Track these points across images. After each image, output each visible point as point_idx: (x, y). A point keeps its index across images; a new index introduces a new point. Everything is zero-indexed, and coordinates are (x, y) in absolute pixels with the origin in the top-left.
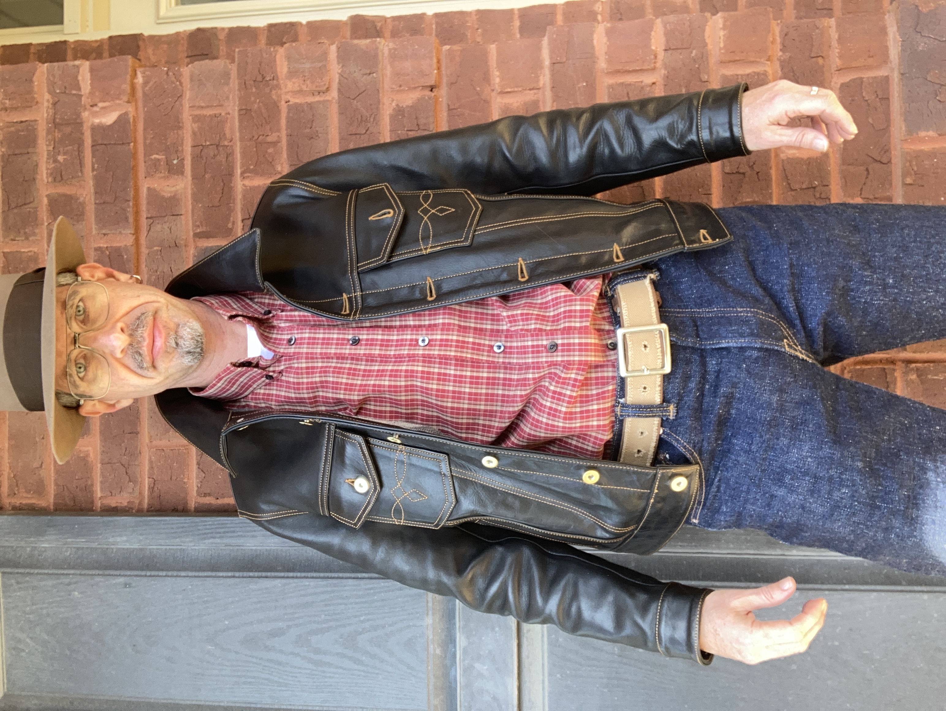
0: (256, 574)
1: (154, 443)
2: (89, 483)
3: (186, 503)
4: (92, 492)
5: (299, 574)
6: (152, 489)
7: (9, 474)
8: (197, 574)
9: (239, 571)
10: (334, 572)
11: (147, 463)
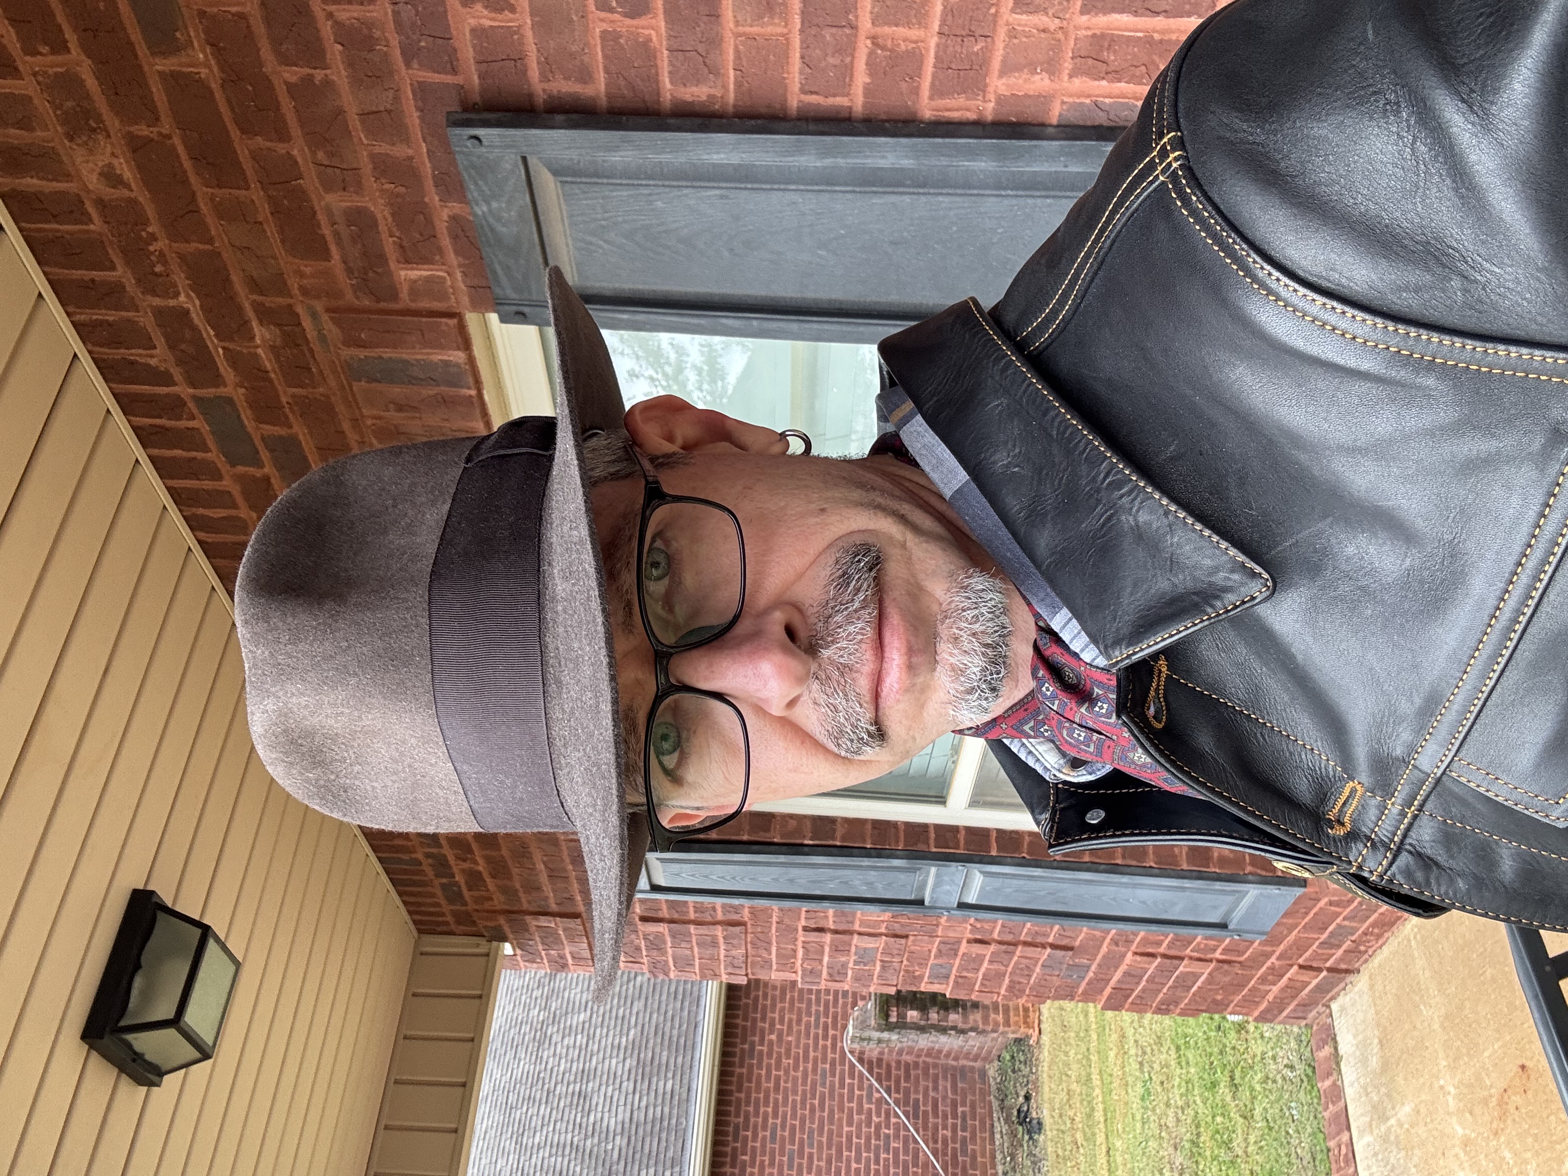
0: (881, 190)
1: (741, 29)
2: (653, 71)
3: (786, 101)
4: (657, 82)
5: (932, 191)
6: (738, 85)
7: (538, 58)
8: (809, 188)
9: (860, 185)
10: (975, 188)
11: (731, 51)
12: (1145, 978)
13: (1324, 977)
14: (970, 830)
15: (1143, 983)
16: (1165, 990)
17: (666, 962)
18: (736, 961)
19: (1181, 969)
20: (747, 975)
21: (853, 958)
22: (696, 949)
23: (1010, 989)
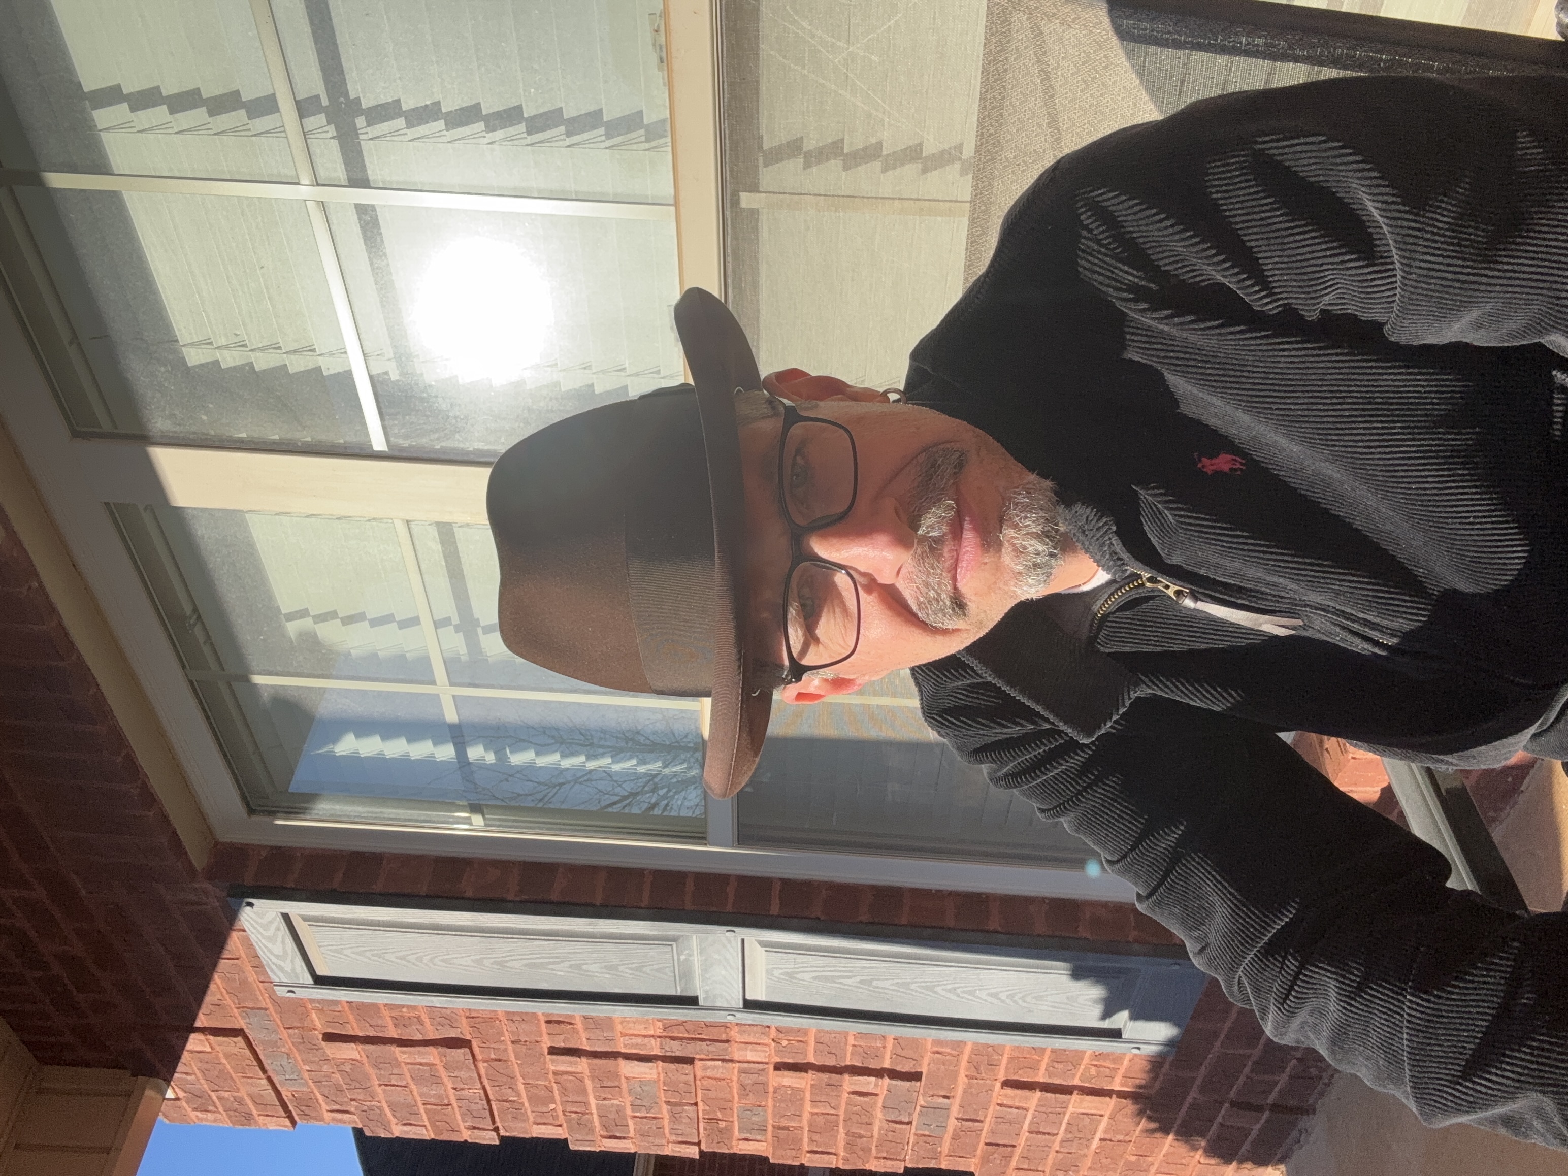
12: (1026, 1127)
13: (1267, 1121)
14: (746, 882)
15: (1025, 1135)
16: (1056, 1146)
17: (381, 1108)
18: (473, 1106)
19: (1071, 1109)
20: (496, 1130)
21: (628, 1101)
22: (413, 1087)
23: (850, 1146)
